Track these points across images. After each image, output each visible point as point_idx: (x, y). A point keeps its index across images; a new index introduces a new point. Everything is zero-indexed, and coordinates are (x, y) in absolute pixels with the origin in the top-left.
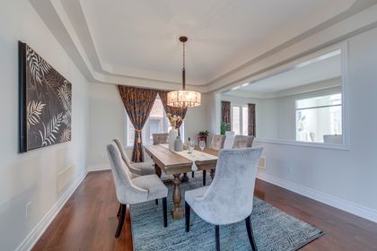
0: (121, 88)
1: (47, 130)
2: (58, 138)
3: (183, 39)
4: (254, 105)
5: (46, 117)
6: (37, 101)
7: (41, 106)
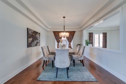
0: (54, 32)
1: (33, 43)
2: (36, 45)
3: (64, 17)
4: (106, 33)
5: (33, 41)
6: (31, 38)
7: (32, 39)
